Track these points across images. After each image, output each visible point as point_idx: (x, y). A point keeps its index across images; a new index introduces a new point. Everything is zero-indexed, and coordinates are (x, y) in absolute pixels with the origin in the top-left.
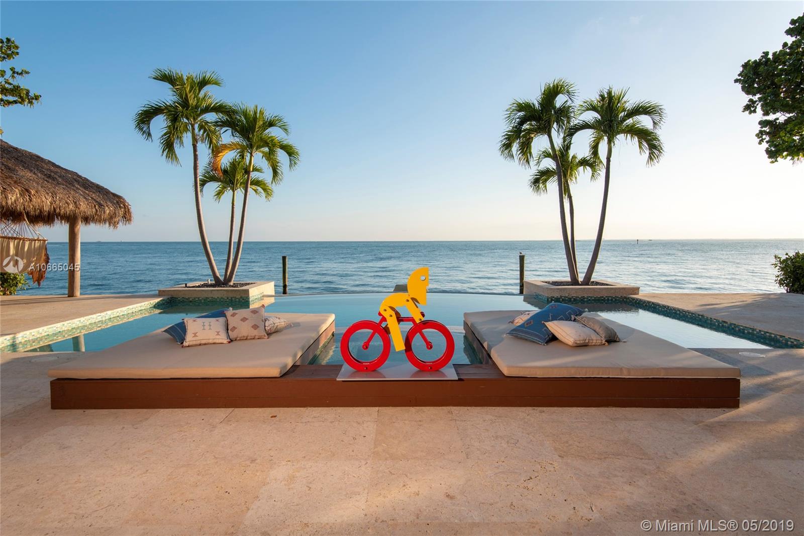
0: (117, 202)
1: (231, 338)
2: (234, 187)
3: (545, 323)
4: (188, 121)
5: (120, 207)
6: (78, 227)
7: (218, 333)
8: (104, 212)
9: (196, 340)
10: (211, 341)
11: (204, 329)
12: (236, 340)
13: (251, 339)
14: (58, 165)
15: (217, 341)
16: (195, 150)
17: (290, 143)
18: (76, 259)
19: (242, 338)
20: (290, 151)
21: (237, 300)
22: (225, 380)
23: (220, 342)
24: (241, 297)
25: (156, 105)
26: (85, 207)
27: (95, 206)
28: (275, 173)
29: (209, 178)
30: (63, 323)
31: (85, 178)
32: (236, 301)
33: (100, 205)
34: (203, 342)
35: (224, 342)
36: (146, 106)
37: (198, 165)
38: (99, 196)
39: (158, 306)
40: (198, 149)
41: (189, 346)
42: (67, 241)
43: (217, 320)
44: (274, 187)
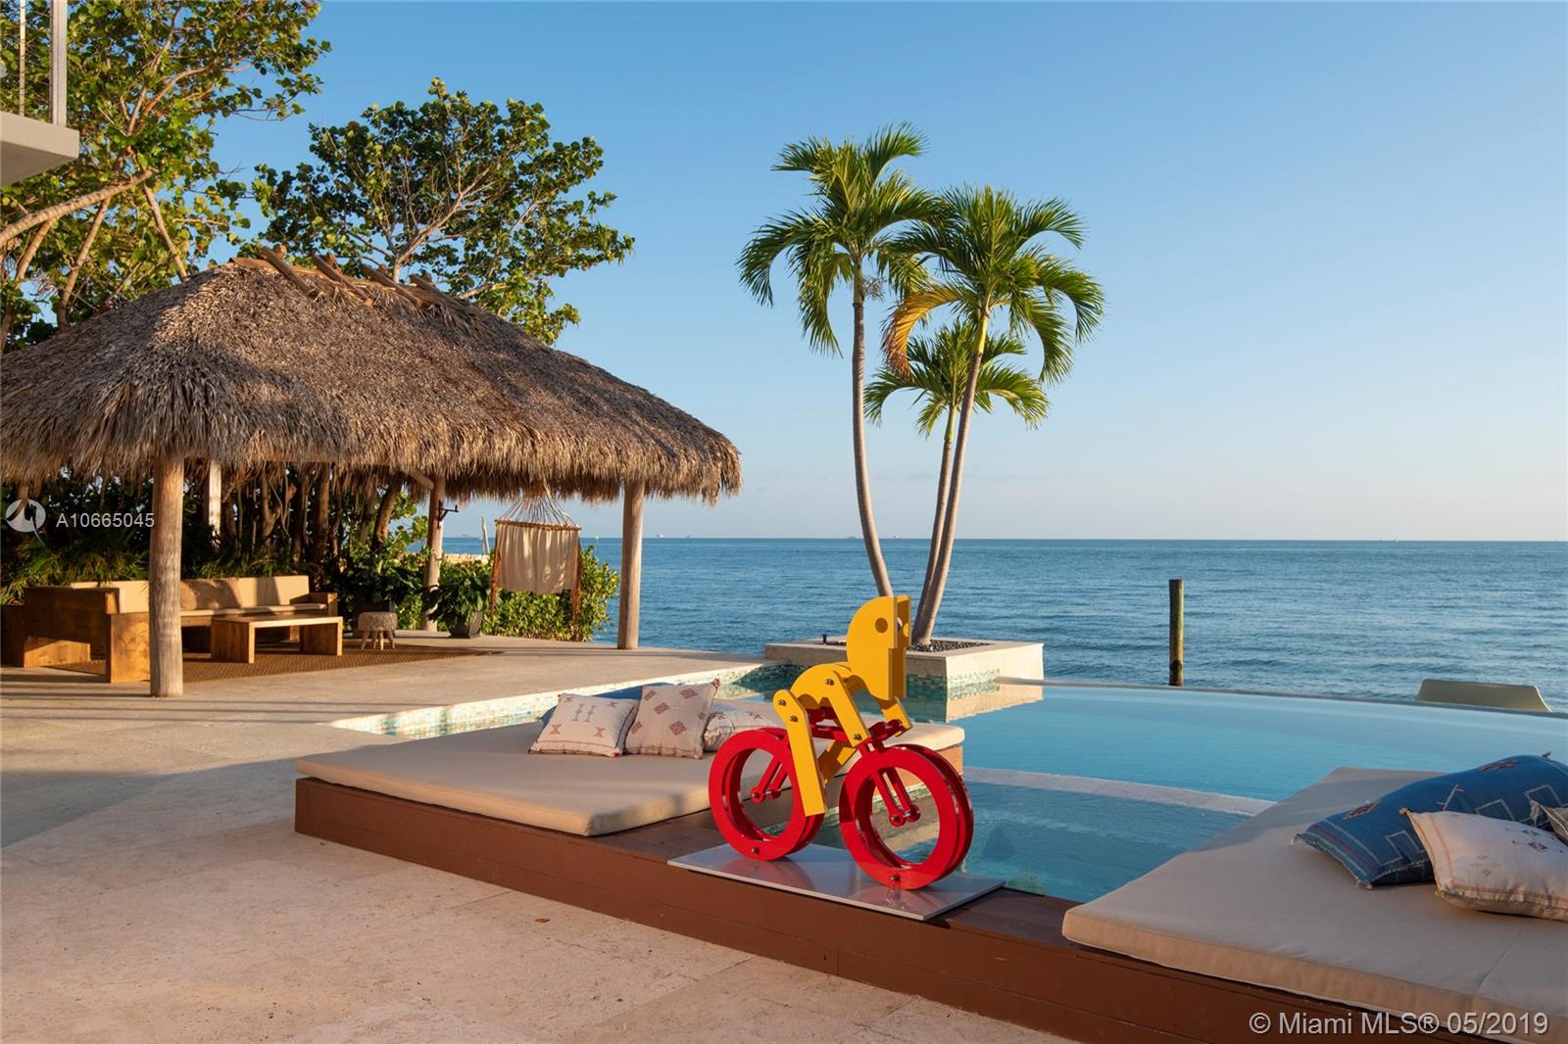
0: (711, 447)
1: (627, 746)
2: (952, 396)
3: (1409, 813)
4: (847, 248)
5: (715, 458)
6: (639, 502)
7: (600, 732)
8: (678, 471)
9: (554, 742)
10: (583, 748)
11: (576, 720)
12: (639, 753)
13: (669, 756)
14: (615, 378)
15: (595, 749)
16: (858, 316)
17: (1078, 271)
18: (632, 570)
19: (650, 751)
20: (1079, 291)
21: (920, 683)
22: (503, 823)
23: (600, 752)
24: (928, 677)
25: (784, 224)
26: (638, 461)
27: (659, 458)
28: (1051, 351)
29: (896, 379)
30: (538, 695)
31: (659, 400)
32: (916, 686)
33: (672, 456)
34: (569, 747)
35: (608, 754)
36: (763, 229)
37: (862, 350)
38: (674, 437)
39: (752, 680)
40: (866, 312)
41: (541, 752)
42: (621, 536)
43: (613, 704)
44: (1048, 389)
